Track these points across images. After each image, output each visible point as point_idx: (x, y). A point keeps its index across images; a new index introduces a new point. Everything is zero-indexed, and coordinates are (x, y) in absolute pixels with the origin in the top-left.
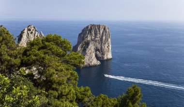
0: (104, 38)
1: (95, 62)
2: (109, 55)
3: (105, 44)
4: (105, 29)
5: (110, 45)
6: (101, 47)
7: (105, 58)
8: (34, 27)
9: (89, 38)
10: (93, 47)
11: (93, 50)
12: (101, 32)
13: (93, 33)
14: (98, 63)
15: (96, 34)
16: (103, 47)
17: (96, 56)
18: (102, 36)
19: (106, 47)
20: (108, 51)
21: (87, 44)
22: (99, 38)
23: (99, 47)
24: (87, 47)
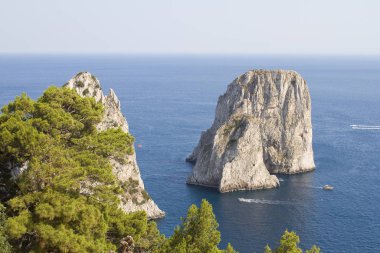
0: (291, 108)
1: (263, 178)
2: (305, 160)
3: (294, 125)
4: (293, 82)
5: (310, 131)
6: (283, 135)
7: (294, 168)
8: (93, 78)
9: (247, 109)
10: (258, 136)
11: (258, 143)
12: (284, 92)
13: (260, 93)
14: (273, 181)
15: (267, 97)
16: (288, 134)
17: (268, 161)
18: (286, 104)
19: (297, 135)
20: (304, 148)
21: (242, 125)
22: (277, 109)
23: (276, 135)
24: (241, 135)
